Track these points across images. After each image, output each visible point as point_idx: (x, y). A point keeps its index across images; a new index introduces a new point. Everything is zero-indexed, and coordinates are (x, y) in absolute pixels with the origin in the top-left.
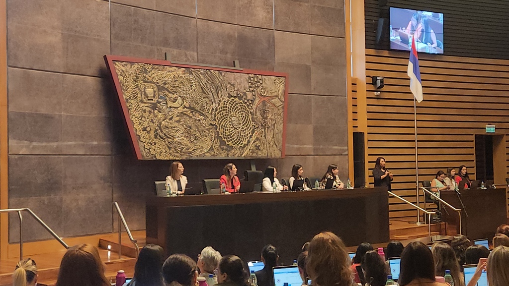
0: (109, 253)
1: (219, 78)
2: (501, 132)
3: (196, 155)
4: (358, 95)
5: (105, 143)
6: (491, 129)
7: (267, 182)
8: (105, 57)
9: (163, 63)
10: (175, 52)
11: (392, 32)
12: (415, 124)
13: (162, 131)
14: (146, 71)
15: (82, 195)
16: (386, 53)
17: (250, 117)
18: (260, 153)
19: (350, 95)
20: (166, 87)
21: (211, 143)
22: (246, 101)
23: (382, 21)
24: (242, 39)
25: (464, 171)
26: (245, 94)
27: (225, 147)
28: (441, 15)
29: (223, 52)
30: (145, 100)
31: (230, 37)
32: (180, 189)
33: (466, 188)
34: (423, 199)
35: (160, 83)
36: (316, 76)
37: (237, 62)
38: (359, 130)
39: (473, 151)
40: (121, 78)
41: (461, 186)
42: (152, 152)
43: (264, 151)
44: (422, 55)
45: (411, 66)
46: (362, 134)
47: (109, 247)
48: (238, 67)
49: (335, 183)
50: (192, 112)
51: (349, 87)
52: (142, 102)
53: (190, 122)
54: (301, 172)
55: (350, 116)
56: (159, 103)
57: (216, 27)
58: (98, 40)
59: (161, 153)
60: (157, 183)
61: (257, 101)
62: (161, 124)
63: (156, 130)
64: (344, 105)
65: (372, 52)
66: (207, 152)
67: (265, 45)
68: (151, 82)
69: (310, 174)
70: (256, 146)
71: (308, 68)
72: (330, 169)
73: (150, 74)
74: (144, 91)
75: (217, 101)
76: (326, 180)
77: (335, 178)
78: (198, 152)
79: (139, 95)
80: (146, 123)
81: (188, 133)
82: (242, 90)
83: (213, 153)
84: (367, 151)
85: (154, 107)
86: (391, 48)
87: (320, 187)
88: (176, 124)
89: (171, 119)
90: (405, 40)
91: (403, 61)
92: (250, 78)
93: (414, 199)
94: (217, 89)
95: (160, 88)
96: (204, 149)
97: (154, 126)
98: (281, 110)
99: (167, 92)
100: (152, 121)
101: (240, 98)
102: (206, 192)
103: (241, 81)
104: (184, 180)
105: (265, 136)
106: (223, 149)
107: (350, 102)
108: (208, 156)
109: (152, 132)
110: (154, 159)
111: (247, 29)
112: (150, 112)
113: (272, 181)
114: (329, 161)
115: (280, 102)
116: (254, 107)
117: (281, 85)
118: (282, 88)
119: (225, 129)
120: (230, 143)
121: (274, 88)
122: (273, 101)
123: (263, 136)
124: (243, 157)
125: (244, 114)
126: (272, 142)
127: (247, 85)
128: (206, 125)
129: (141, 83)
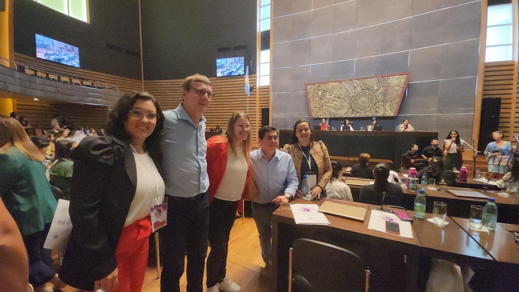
13: (323, 108)
17: (374, 97)
18: (378, 114)
20: (328, 91)
21: (346, 111)
22: (373, 91)
35: (325, 89)
42: (317, 115)
43: (381, 113)
50: (339, 99)
53: (337, 103)
56: (324, 97)
62: (323, 105)
63: (320, 108)
66: (344, 114)
68: (321, 90)
70: (376, 111)
73: (321, 87)
75: (354, 93)
78: (339, 115)
80: (316, 105)
82: (371, 86)
83: (347, 115)
88: (330, 104)
89: (328, 102)
94: (355, 87)
95: (325, 92)
100: (319, 104)
101: (369, 89)
106: (353, 113)
108: (344, 116)
110: (318, 118)
112: (319, 101)
115: (399, 88)
116: (378, 93)
117: (402, 79)
118: (403, 81)
119: (356, 104)
120: (359, 111)
121: (397, 82)
122: (394, 88)
123: (382, 106)
124: (365, 116)
125: (370, 97)
126: (388, 108)
127: (376, 83)
128: (345, 104)
129: (316, 91)
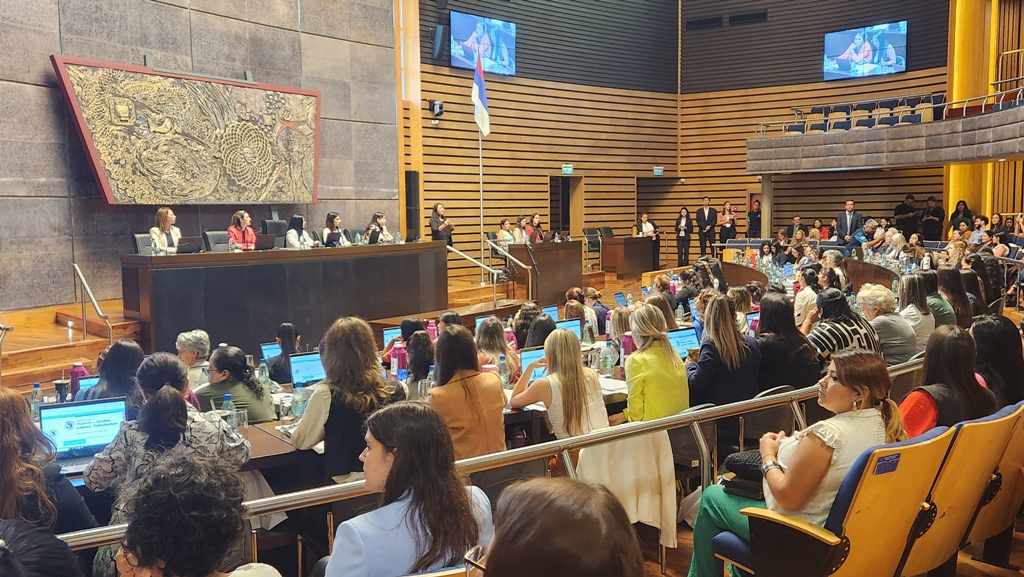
0: (70, 331)
1: (225, 94)
2: (580, 173)
3: (193, 200)
4: (410, 123)
5: (58, 180)
6: (568, 170)
7: (292, 235)
8: (52, 57)
9: (142, 70)
10: (160, 55)
11: (453, 44)
12: (481, 162)
13: (143, 166)
14: (115, 80)
15: (25, 253)
16: (446, 71)
17: (269, 149)
18: (283, 196)
19: (401, 123)
20: (147, 103)
21: (214, 183)
22: (263, 127)
23: (440, 29)
24: (256, 43)
25: (536, 220)
26: (261, 117)
27: (234, 188)
28: (513, 26)
29: (228, 58)
30: (115, 121)
31: (238, 38)
32: (171, 244)
33: (538, 241)
34: (488, 253)
35: (138, 98)
36: (358, 96)
37: (249, 74)
38: (412, 168)
39: (547, 196)
40: (78, 89)
41: (532, 239)
42: (129, 193)
43: (289, 193)
44: (490, 76)
45: (476, 88)
46: (416, 174)
47: (70, 324)
48: (250, 80)
49: (381, 236)
50: (186, 140)
51: (400, 114)
52: (111, 123)
53: (184, 154)
54: (337, 221)
55: (402, 151)
56: (138, 125)
57: (218, 24)
58: (40, 33)
59: (143, 195)
60: (137, 236)
61: (278, 127)
62: (141, 155)
63: (135, 164)
64: (393, 136)
65: (429, 68)
66: (211, 194)
67: (288, 52)
68: (123, 96)
69: (351, 226)
70: (278, 188)
71: (346, 86)
72: (375, 218)
73: (122, 85)
74: (115, 109)
75: (222, 126)
76: (370, 232)
77: (381, 229)
78: (196, 195)
79: (107, 114)
80: (119, 153)
81: (182, 168)
82: (257, 112)
83: (218, 196)
84: (422, 195)
85: (130, 131)
86: (453, 64)
87: (362, 241)
88: (164, 156)
89: (156, 148)
90: (469, 55)
91: (466, 82)
92: (267, 96)
93: (477, 254)
94: (222, 108)
95: (139, 106)
96: (205, 191)
97: (132, 158)
98: (311, 141)
99: (149, 112)
100: (128, 151)
101: (255, 122)
102: (208, 248)
103: (255, 100)
104: (176, 234)
105: (290, 174)
106: (232, 191)
107: (401, 132)
108: (212, 200)
109: (129, 166)
110: (133, 203)
111: (262, 29)
112: (124, 138)
113: (300, 234)
114: (375, 207)
115: (309, 130)
116: (274, 135)
117: (310, 107)
119: (234, 163)
120: (242, 183)
122: (300, 128)
123: (288, 175)
124: (260, 201)
126: (299, 182)
127: (264, 105)
128: (207, 158)
129: (109, 97)
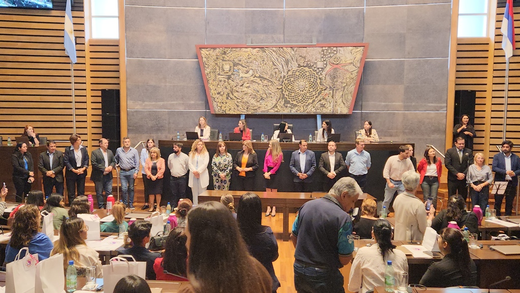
9: (240, 46)
14: (225, 53)
17: (319, 81)
20: (240, 63)
22: (316, 69)
27: (289, 105)
30: (221, 73)
35: (236, 60)
42: (223, 108)
50: (261, 80)
56: (233, 74)
59: (230, 109)
62: (233, 89)
63: (228, 94)
70: (321, 104)
73: (228, 55)
74: (222, 67)
79: (218, 70)
80: (221, 89)
82: (314, 61)
85: (229, 78)
88: (246, 89)
89: (242, 85)
94: (288, 61)
95: (235, 65)
97: (226, 91)
99: (240, 67)
100: (226, 88)
105: (332, 96)
109: (225, 95)
110: (225, 113)
112: (225, 81)
115: (354, 68)
116: (324, 73)
117: (358, 53)
118: (359, 56)
119: (291, 91)
121: (350, 57)
122: (346, 68)
123: (330, 97)
125: (312, 80)
126: (340, 101)
127: (319, 56)
128: (273, 89)
129: (220, 62)
